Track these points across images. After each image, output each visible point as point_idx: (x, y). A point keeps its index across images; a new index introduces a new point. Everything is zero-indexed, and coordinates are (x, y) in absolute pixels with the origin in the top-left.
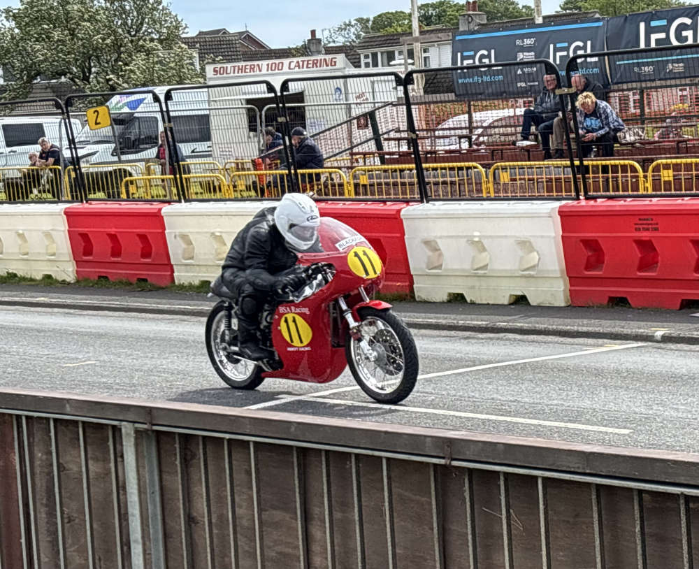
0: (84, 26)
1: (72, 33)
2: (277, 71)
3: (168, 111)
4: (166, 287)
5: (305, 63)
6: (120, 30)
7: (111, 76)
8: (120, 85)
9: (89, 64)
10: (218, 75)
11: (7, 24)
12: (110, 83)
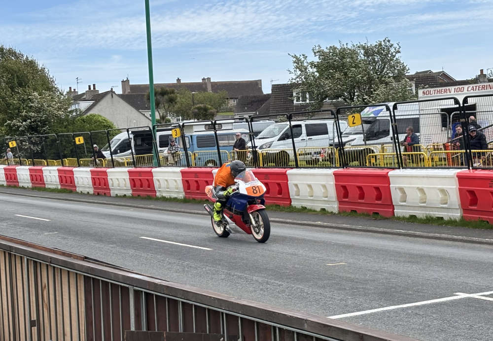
0: (352, 70)
1: (346, 74)
2: (460, 92)
3: (394, 116)
4: (389, 218)
5: (477, 88)
6: (372, 72)
7: (366, 97)
8: (370, 102)
9: (354, 90)
10: (425, 95)
11: (311, 70)
12: (365, 100)
